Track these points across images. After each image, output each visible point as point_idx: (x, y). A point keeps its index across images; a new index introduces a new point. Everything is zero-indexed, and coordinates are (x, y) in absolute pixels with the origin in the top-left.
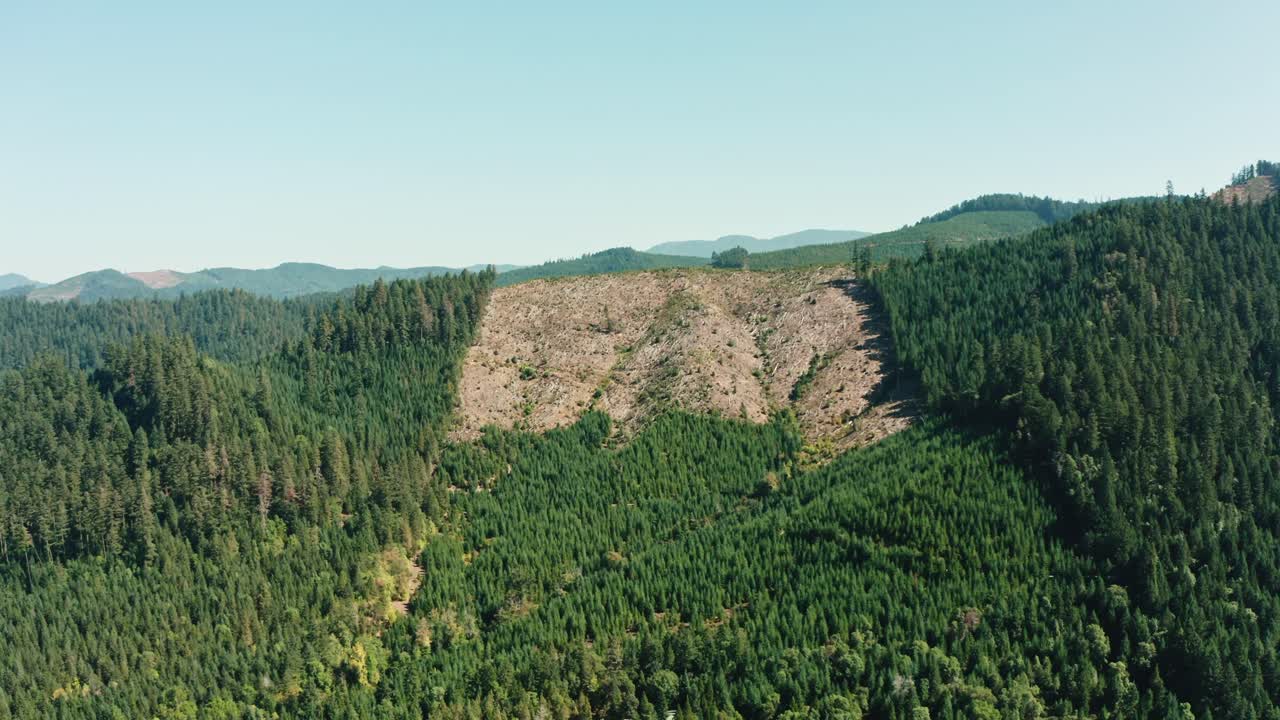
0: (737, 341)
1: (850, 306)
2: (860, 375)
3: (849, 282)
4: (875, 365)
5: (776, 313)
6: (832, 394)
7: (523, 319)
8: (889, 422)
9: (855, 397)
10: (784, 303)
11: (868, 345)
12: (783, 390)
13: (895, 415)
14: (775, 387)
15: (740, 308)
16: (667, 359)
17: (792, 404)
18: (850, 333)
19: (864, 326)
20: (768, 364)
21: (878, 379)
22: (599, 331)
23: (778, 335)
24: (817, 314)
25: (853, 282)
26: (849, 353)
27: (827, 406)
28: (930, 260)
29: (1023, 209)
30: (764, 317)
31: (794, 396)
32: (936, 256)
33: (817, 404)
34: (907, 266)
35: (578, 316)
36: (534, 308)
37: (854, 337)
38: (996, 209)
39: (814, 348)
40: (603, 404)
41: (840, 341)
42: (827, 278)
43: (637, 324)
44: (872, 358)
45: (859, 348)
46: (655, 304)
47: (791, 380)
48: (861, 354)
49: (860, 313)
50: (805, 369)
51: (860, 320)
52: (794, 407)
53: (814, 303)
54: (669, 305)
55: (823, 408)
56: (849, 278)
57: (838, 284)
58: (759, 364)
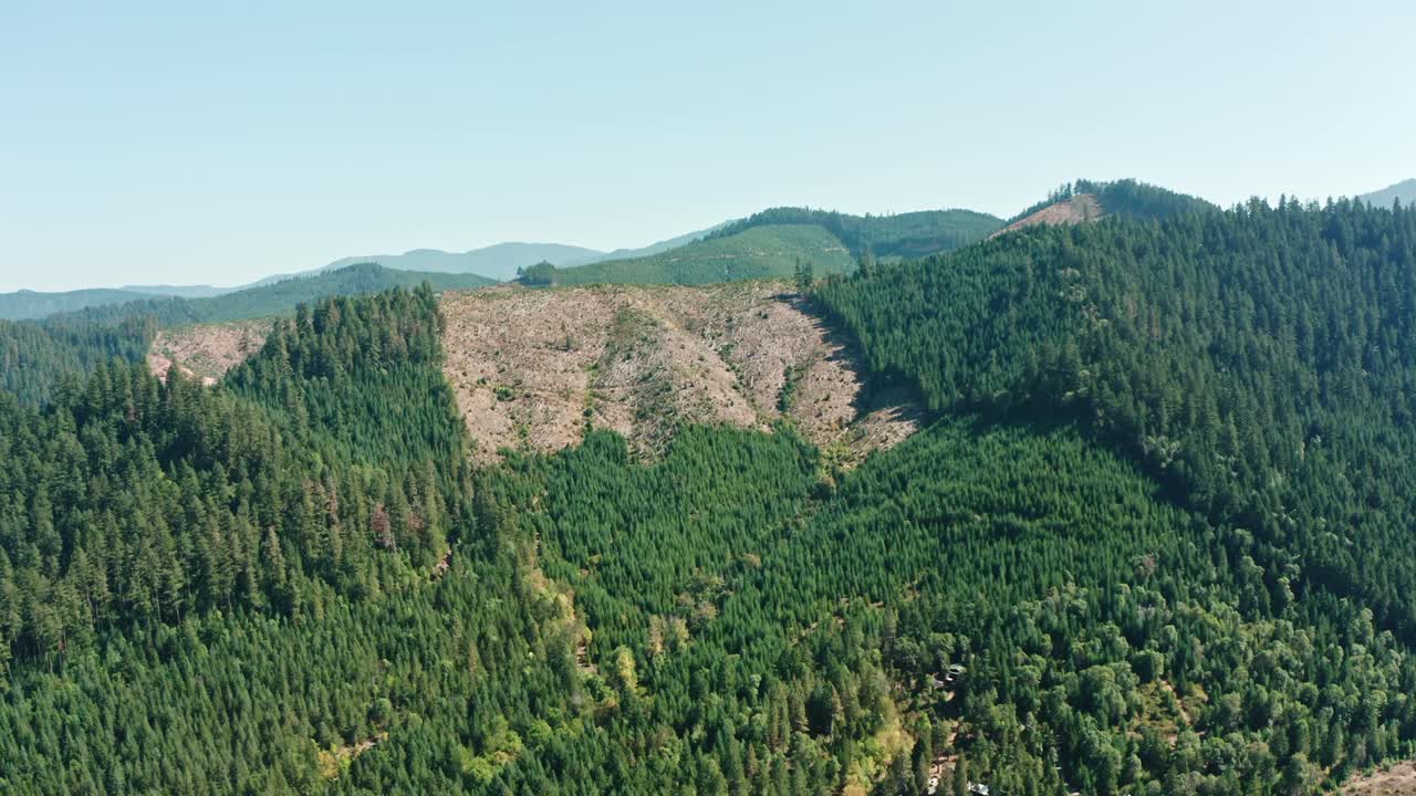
0: (706, 356)
1: (802, 321)
2: (840, 384)
3: (792, 297)
4: (849, 375)
5: (730, 328)
6: (821, 403)
7: (472, 337)
8: (896, 425)
9: (842, 405)
10: (735, 317)
11: (836, 356)
12: (769, 402)
13: (900, 419)
14: (760, 399)
15: (691, 324)
16: (650, 375)
17: (782, 414)
18: (812, 346)
19: (825, 339)
20: (741, 378)
21: (857, 387)
22: (557, 348)
23: (740, 350)
24: (773, 328)
25: (797, 296)
26: (820, 363)
27: (820, 415)
28: (865, 276)
29: (811, 222)
30: (718, 331)
31: (781, 406)
32: (869, 272)
33: (810, 414)
34: (845, 281)
35: (531, 334)
36: (481, 326)
37: (819, 350)
38: (785, 223)
39: (783, 361)
40: (599, 422)
41: (805, 353)
42: (769, 294)
43: (593, 341)
44: (845, 368)
45: (829, 359)
46: (603, 321)
47: (773, 391)
48: (833, 364)
49: (816, 326)
50: (781, 381)
51: (818, 333)
52: (786, 417)
53: (766, 317)
54: (619, 321)
55: (817, 416)
56: (791, 293)
57: (783, 298)
58: (733, 377)
